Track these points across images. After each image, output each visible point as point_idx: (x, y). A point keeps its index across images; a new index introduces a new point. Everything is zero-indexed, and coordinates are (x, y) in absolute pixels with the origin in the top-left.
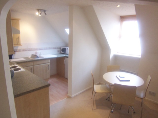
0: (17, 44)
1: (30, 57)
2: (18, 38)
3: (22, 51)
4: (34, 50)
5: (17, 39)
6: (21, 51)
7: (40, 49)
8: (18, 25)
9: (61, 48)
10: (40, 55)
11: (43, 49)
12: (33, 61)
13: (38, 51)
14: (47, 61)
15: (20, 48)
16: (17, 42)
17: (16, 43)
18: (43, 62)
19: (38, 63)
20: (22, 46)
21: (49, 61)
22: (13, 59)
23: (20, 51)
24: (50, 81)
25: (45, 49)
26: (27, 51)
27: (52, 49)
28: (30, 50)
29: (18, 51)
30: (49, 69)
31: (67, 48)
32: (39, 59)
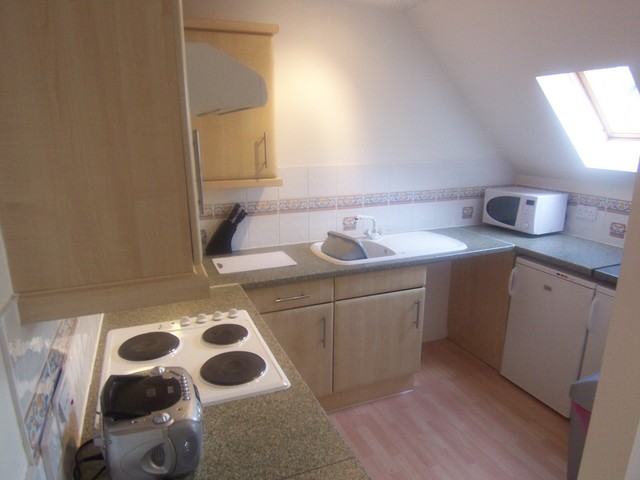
0: (257, 178)
1: (318, 247)
2: (264, 141)
3: (282, 211)
4: (340, 207)
5: (257, 145)
6: (275, 212)
7: (373, 202)
8: (264, 59)
9: (482, 196)
10: (370, 233)
11: (385, 203)
12: (335, 276)
13: (360, 213)
14: (409, 278)
15: (269, 194)
16: (257, 164)
17: (252, 172)
18: (389, 282)
19: (361, 285)
20: (280, 183)
21: (422, 276)
22: (239, 253)
23: (270, 211)
24: (416, 383)
25: (399, 200)
26: (305, 209)
27: (434, 199)
28: (318, 206)
29: (260, 213)
30: (417, 323)
31: (526, 195)
32: (371, 261)
